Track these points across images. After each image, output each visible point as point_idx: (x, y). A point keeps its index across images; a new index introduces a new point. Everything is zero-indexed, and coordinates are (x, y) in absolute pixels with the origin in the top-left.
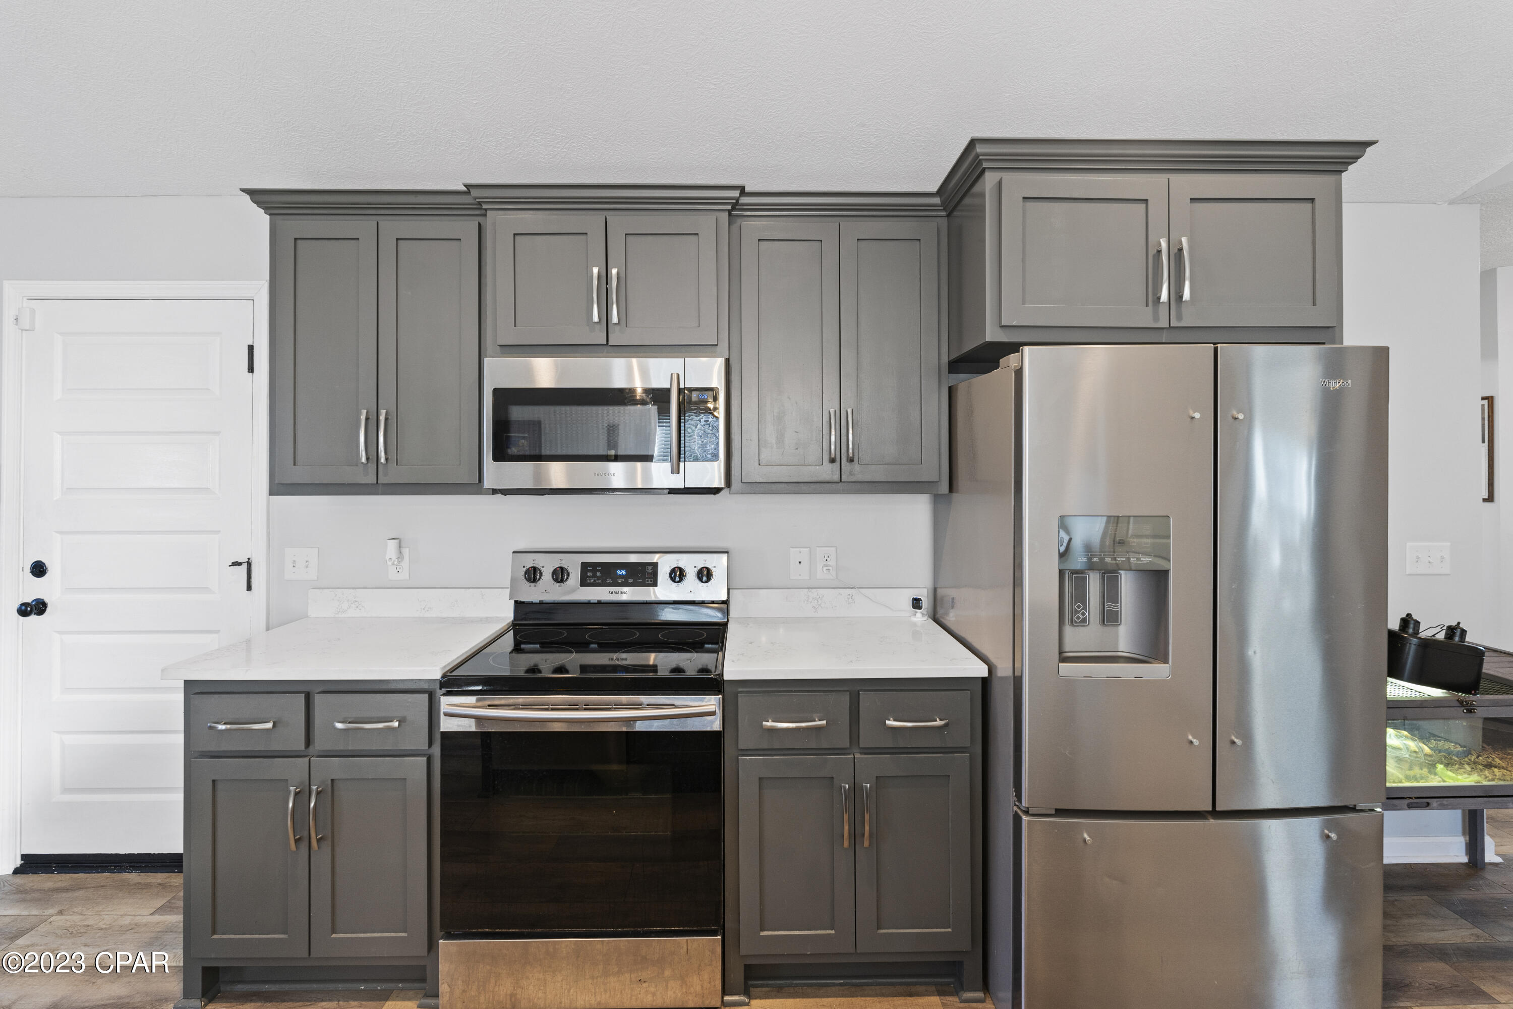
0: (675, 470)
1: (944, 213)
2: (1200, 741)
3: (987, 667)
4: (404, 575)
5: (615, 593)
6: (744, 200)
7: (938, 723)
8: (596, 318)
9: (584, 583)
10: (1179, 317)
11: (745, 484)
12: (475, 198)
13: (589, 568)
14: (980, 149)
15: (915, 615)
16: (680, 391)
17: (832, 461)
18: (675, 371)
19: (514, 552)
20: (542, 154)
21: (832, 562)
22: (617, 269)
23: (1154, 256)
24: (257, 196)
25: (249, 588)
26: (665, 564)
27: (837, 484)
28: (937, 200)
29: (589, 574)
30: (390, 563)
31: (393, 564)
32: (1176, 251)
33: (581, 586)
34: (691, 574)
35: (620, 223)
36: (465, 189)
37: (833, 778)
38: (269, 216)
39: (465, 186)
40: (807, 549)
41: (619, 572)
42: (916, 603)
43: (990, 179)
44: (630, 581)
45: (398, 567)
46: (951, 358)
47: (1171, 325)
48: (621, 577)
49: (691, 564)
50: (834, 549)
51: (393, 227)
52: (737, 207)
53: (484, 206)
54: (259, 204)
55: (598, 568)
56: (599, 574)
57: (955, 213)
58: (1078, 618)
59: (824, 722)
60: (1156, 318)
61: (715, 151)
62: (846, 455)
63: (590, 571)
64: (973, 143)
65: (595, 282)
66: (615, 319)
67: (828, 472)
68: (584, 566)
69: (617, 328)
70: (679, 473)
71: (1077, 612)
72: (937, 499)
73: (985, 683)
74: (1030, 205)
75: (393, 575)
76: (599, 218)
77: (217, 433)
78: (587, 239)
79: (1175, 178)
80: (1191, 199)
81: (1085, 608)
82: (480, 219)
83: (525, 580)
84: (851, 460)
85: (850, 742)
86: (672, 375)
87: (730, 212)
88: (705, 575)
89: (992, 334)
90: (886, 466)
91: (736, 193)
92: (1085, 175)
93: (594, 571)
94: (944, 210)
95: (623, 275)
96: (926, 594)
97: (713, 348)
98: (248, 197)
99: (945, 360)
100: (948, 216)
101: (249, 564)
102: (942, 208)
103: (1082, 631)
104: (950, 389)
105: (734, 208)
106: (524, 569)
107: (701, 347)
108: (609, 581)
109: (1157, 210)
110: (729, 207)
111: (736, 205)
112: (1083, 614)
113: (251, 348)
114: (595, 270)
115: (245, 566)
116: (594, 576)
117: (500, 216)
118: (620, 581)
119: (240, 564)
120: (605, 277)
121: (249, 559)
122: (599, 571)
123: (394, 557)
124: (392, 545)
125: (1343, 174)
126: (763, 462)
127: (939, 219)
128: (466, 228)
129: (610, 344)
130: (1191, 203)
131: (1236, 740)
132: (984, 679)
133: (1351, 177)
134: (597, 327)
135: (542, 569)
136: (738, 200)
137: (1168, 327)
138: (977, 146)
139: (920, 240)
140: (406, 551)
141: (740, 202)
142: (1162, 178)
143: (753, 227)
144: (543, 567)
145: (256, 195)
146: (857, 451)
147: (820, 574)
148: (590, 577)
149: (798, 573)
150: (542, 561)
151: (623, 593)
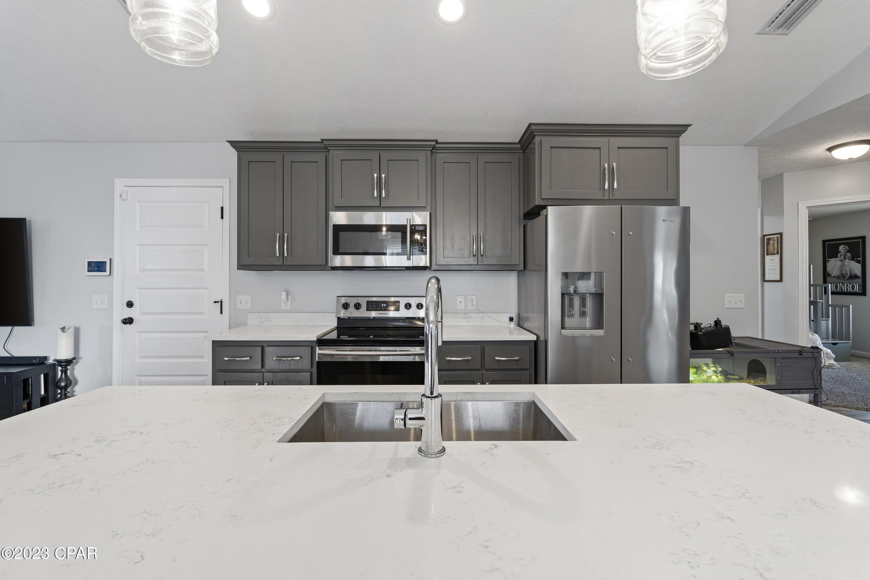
0: (409, 259)
1: (521, 151)
2: (616, 360)
3: (536, 336)
4: (289, 307)
5: (381, 314)
6: (438, 146)
7: (516, 358)
8: (376, 195)
9: (368, 309)
10: (613, 195)
11: (438, 266)
12: (325, 145)
14: (533, 127)
15: (511, 324)
16: (411, 225)
17: (474, 256)
18: (409, 218)
19: (337, 297)
20: (351, 125)
21: (475, 303)
22: (384, 175)
23: (603, 170)
24: (233, 143)
25: (221, 313)
26: (403, 302)
27: (476, 266)
28: (518, 146)
29: (370, 306)
30: (283, 301)
31: (284, 302)
32: (612, 168)
33: (366, 311)
34: (414, 306)
35: (386, 155)
36: (321, 141)
37: (474, 381)
38: (237, 152)
39: (321, 140)
40: (464, 297)
41: (383, 305)
42: (511, 319)
43: (537, 139)
44: (388, 309)
45: (286, 304)
46: (524, 213)
47: (610, 198)
48: (384, 307)
49: (414, 302)
50: (475, 296)
51: (290, 157)
52: (434, 149)
53: (328, 148)
54: (234, 147)
56: (374, 306)
57: (526, 151)
58: (570, 314)
59: (471, 358)
60: (604, 196)
61: (425, 124)
62: (480, 253)
63: (370, 304)
64: (530, 125)
65: (376, 180)
66: (384, 196)
67: (472, 261)
68: (368, 302)
69: (384, 199)
70: (410, 260)
71: (570, 311)
72: (519, 272)
73: (536, 343)
74: (553, 150)
75: (283, 307)
76: (376, 154)
77: (207, 245)
78: (372, 162)
79: (611, 139)
80: (618, 147)
81: (573, 310)
82: (326, 153)
83: (342, 308)
84: (482, 256)
85: (481, 367)
86: (407, 219)
87: (431, 150)
88: (420, 306)
89: (538, 202)
90: (497, 258)
91: (434, 143)
92: (576, 138)
94: (522, 150)
95: (387, 177)
96: (515, 316)
97: (424, 208)
98: (229, 144)
99: (522, 213)
100: (523, 152)
101: (221, 302)
102: (520, 149)
103: (572, 319)
104: (524, 226)
105: (433, 149)
106: (342, 304)
107: (419, 208)
108: (379, 309)
109: (604, 151)
110: (431, 149)
111: (434, 148)
112: (572, 312)
113: (222, 208)
114: (375, 175)
115: (220, 302)
116: (372, 306)
117: (336, 152)
118: (383, 309)
119: (218, 302)
120: (380, 178)
121: (221, 300)
122: (374, 304)
123: (285, 299)
124: (284, 293)
125: (680, 137)
126: (445, 256)
127: (520, 153)
128: (320, 157)
129: (381, 206)
130: (618, 149)
131: (629, 359)
132: (535, 341)
133: (683, 138)
134: (376, 199)
135: (350, 304)
136: (435, 146)
137: (608, 199)
138: (532, 126)
139: (511, 162)
140: (289, 297)
141: (436, 146)
142: (606, 139)
143: (441, 157)
144: (350, 303)
145: (231, 143)
146: (485, 252)
147: (470, 307)
148: (370, 307)
149: (461, 307)
150: (351, 300)
151: (385, 314)
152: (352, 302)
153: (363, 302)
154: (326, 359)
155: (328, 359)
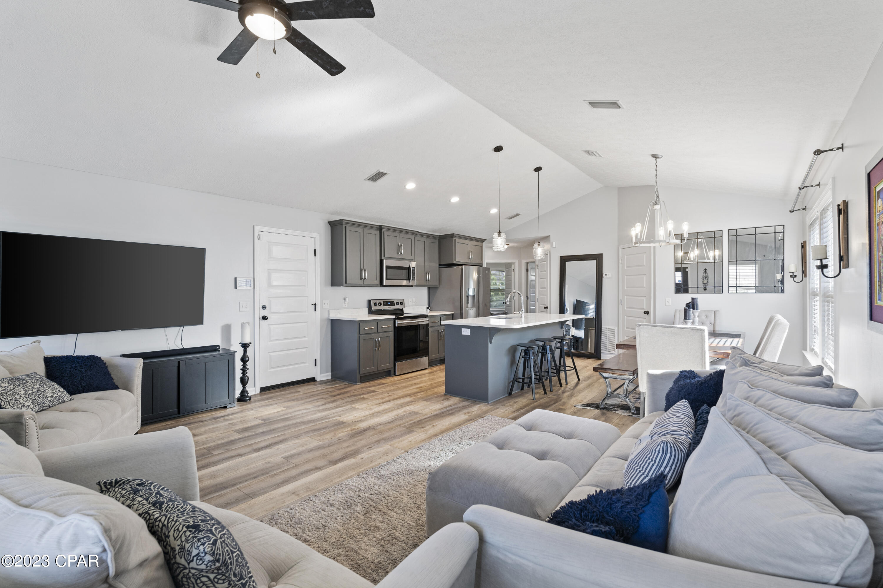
4: (347, 306)
17: (426, 281)
23: (468, 252)
25: (315, 310)
33: (383, 306)
35: (402, 235)
46: (439, 264)
48: (389, 304)
53: (382, 229)
60: (469, 261)
64: (453, 234)
76: (399, 234)
78: (397, 238)
80: (472, 245)
87: (415, 235)
91: (418, 233)
93: (385, 303)
94: (439, 238)
101: (315, 304)
106: (374, 303)
113: (315, 250)
129: (400, 258)
139: (436, 243)
142: (469, 241)
143: (417, 238)
150: (376, 301)
151: (390, 307)
152: (378, 302)
153: (382, 302)
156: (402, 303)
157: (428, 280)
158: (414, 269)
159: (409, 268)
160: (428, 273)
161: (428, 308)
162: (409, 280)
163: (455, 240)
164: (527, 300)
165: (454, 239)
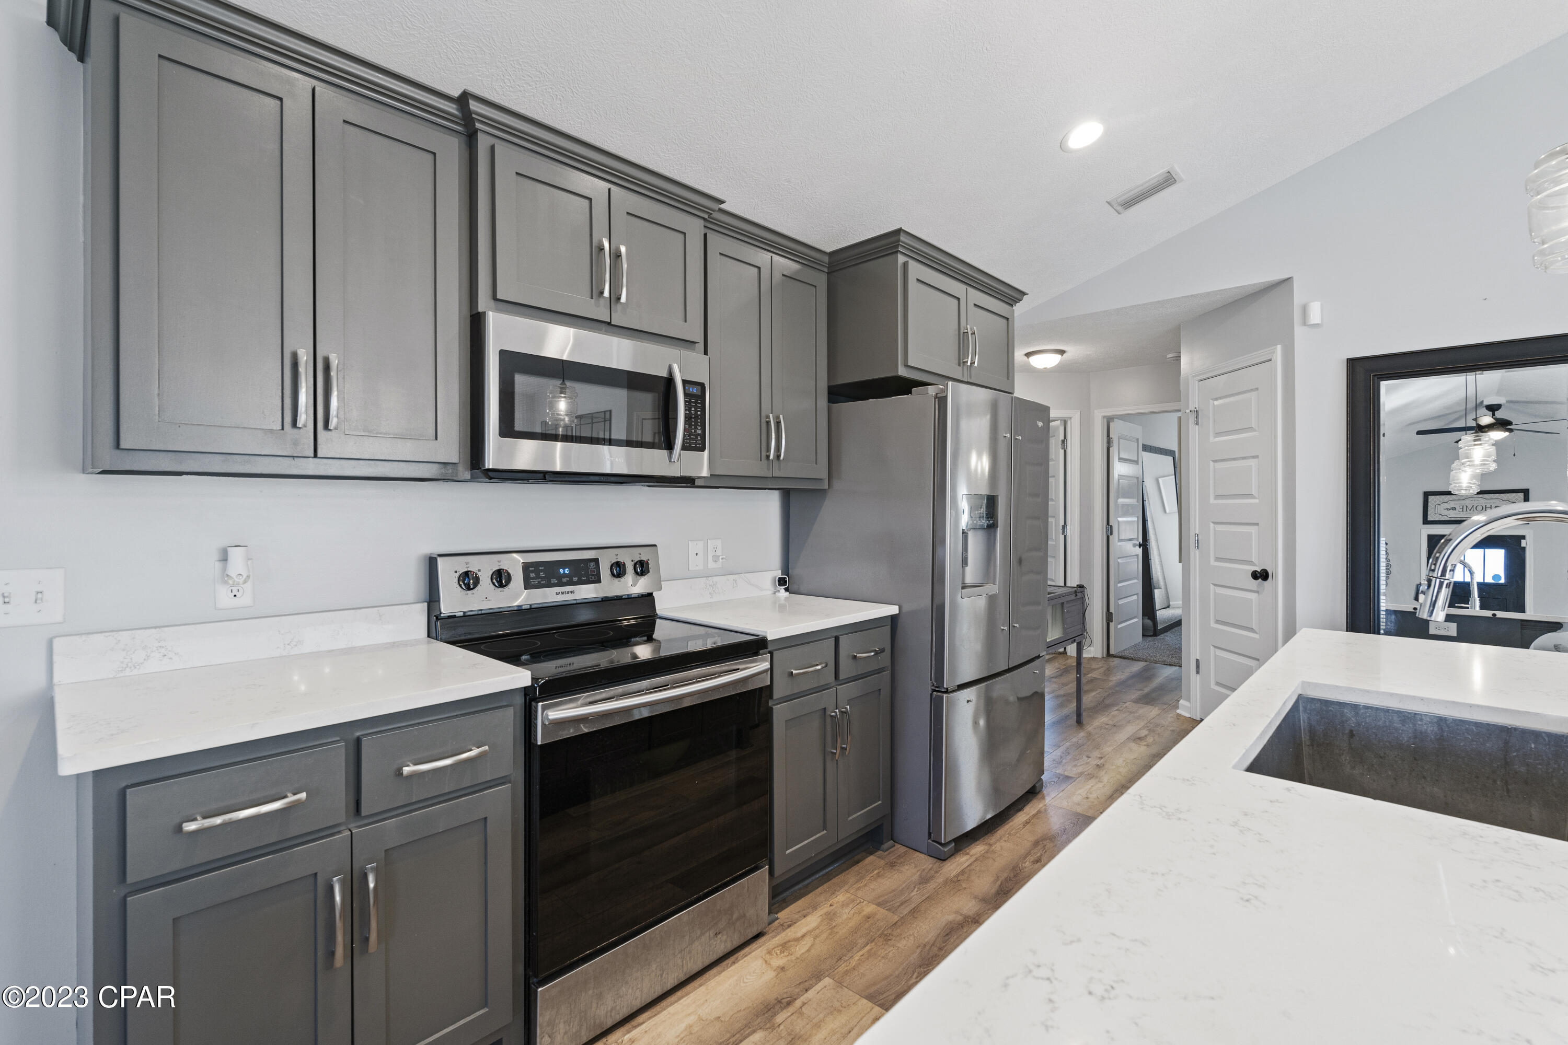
3: (897, 606)
4: (245, 600)
5: (562, 593)
9: (528, 585)
10: (970, 376)
13: (530, 569)
26: (606, 560)
29: (532, 575)
33: (527, 588)
34: (629, 569)
41: (561, 571)
44: (575, 579)
48: (565, 575)
55: (540, 568)
56: (542, 574)
62: (776, 453)
63: (532, 572)
64: (899, 231)
68: (527, 567)
75: (225, 599)
80: (974, 303)
83: (458, 587)
84: (779, 459)
88: (639, 568)
89: (902, 372)
91: (716, 206)
92: (937, 273)
93: (537, 572)
106: (457, 575)
108: (554, 581)
109: (963, 305)
110: (706, 217)
116: (538, 577)
118: (564, 580)
122: (542, 571)
124: (238, 554)
129: (611, 322)
131: (1015, 625)
135: (479, 573)
139: (816, 285)
142: (963, 287)
144: (479, 570)
147: (711, 565)
148: (533, 578)
149: (696, 564)
150: (474, 564)
151: (571, 592)
152: (484, 568)
153: (514, 565)
154: (566, 732)
155: (572, 731)
156: (642, 568)
157: (778, 457)
158: (695, 390)
159: (669, 381)
160: (778, 423)
161: (782, 582)
162: (670, 447)
163: (905, 265)
164: (1108, 538)
165: (901, 259)
